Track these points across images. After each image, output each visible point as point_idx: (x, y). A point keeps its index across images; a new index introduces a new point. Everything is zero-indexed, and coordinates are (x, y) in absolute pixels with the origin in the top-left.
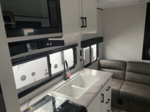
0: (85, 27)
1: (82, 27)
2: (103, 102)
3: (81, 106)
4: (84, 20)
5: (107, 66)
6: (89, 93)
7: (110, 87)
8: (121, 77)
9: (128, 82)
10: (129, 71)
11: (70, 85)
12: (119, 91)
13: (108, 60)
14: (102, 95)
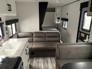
0: (11, 11)
1: (9, 10)
2: (26, 54)
3: (18, 57)
4: (10, 6)
5: (23, 36)
6: (20, 50)
7: (28, 46)
8: (31, 41)
9: (35, 43)
10: (35, 37)
11: (4, 50)
12: (32, 48)
13: (22, 33)
14: (26, 50)
